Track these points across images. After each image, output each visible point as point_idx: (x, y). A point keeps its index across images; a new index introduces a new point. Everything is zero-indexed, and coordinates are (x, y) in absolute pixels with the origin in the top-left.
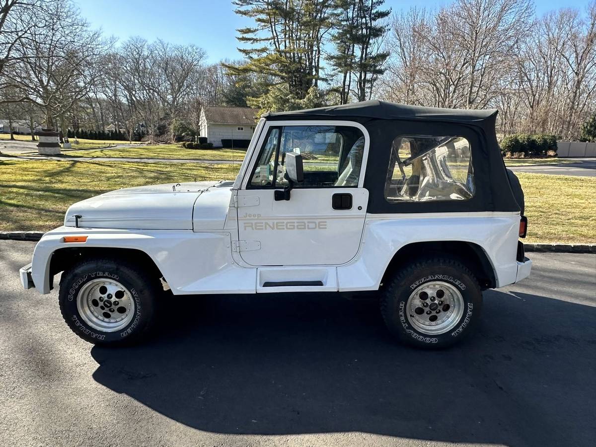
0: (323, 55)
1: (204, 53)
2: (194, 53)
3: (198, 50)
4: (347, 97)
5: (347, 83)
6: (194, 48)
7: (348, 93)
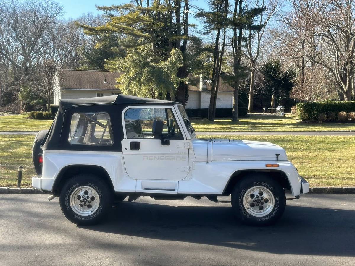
0: (193, 11)
1: (60, 9)
2: (49, 9)
3: (54, 5)
4: (221, 56)
5: (221, 41)
6: (50, 3)
7: (222, 53)
